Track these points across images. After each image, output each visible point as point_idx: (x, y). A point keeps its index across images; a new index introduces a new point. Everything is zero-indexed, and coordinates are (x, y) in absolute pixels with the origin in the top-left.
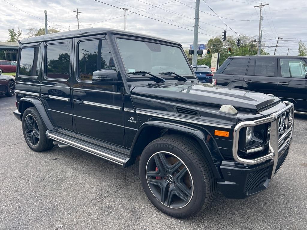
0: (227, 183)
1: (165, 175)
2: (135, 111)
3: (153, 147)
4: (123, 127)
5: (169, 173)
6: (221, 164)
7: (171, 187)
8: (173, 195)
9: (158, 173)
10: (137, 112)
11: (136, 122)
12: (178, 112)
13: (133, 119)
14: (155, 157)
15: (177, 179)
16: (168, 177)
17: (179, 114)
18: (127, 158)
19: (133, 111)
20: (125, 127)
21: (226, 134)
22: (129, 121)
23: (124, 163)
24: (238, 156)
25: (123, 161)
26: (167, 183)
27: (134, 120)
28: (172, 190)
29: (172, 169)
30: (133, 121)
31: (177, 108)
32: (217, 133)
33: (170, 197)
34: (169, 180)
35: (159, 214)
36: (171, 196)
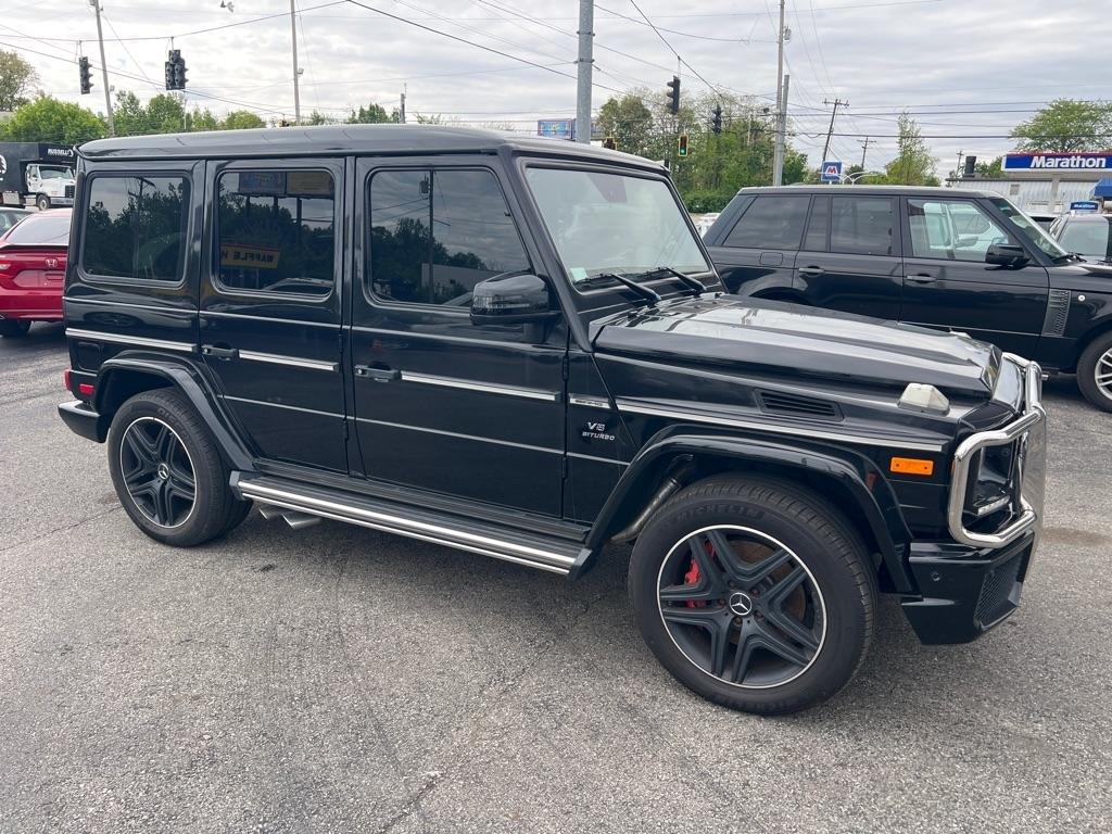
0: (927, 602)
1: (726, 593)
2: (614, 406)
3: (688, 515)
4: (562, 453)
5: (741, 588)
6: (907, 552)
7: (748, 627)
8: (754, 649)
9: (704, 591)
10: (620, 408)
11: (612, 438)
12: (769, 407)
13: (601, 427)
14: (691, 544)
15: (771, 602)
16: (736, 599)
17: (771, 413)
18: (580, 551)
19: (606, 406)
20: (569, 454)
21: (925, 468)
22: (585, 434)
23: (573, 568)
24: (965, 531)
25: (571, 560)
26: (731, 617)
27: (604, 432)
28: (750, 637)
29: (754, 574)
30: (602, 436)
31: (763, 394)
32: (899, 465)
33: (743, 657)
34: (739, 609)
35: (709, 711)
36: (747, 654)
